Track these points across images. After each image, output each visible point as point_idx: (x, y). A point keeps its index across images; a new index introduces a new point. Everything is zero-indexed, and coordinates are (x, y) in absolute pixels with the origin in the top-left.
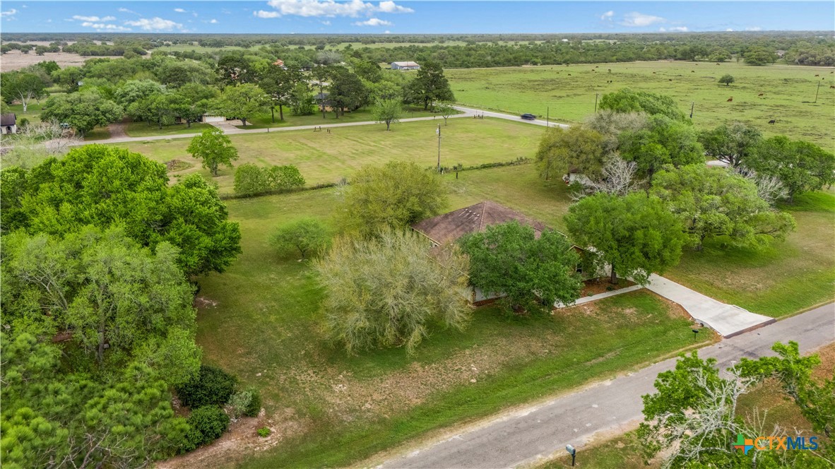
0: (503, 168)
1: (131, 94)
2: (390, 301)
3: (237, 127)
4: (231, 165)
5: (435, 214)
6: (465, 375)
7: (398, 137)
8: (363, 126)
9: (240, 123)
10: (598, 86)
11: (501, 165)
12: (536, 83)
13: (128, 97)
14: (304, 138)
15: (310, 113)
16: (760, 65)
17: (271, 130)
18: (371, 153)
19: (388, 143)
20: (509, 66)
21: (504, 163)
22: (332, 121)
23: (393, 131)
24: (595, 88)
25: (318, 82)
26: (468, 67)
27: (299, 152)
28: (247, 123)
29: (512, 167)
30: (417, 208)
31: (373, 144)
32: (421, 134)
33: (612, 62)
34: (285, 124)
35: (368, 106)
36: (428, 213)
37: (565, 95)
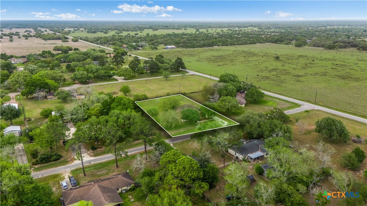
0: (195, 93)
1: (94, 71)
2: (170, 120)
3: (123, 79)
4: (130, 94)
5: (178, 106)
6: (181, 131)
7: (170, 83)
8: (159, 78)
9: (123, 78)
10: (235, 60)
11: (195, 92)
12: (215, 58)
13: (93, 72)
14: (144, 83)
15: (143, 73)
16: (299, 47)
17: (134, 80)
18: (163, 89)
19: (167, 85)
20: (209, 47)
21: (196, 92)
22: (150, 76)
23: (168, 80)
24: (234, 61)
25: (146, 65)
26: (194, 48)
27: (143, 88)
28: (126, 78)
29: (198, 93)
30: (174, 105)
31: (163, 85)
32: (176, 81)
33: (248, 44)
34: (136, 78)
35: (159, 70)
36: (176, 106)
37: (222, 64)
